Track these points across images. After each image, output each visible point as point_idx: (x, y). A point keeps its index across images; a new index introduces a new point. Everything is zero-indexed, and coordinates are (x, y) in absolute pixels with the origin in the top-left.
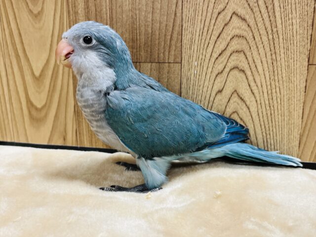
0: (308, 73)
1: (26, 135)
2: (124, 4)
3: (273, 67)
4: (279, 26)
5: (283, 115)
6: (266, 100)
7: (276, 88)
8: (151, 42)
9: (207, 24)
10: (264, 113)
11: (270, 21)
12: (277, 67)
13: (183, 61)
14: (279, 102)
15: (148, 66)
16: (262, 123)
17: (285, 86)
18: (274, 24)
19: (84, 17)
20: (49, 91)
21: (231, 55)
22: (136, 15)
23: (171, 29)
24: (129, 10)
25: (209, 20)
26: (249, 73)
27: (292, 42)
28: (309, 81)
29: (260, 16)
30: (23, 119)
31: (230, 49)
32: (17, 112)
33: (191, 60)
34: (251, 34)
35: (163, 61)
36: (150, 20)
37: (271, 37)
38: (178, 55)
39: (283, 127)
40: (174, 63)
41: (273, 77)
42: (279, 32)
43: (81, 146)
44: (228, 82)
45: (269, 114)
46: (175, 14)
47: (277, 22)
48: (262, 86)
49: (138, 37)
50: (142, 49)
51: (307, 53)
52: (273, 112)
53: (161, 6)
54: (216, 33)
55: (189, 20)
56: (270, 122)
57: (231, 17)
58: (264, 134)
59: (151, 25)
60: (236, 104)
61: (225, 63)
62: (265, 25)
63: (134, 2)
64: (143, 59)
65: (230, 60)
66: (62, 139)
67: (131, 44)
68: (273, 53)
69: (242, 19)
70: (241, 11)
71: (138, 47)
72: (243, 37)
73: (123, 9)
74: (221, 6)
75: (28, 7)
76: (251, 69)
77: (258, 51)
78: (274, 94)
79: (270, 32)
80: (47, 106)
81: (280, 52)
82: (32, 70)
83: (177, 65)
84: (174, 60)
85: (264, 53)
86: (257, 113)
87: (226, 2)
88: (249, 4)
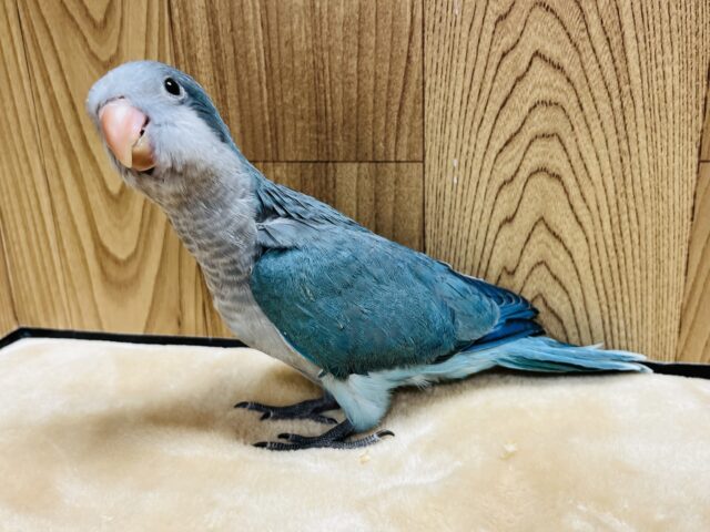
0: (698, 179)
1: (97, 315)
2: (296, 39)
3: (623, 167)
4: (636, 80)
5: (644, 268)
6: (607, 237)
7: (628, 212)
8: (358, 117)
9: (477, 78)
10: (605, 265)
11: (616, 69)
12: (631, 167)
13: (427, 158)
14: (637, 242)
15: (351, 169)
16: (600, 286)
17: (649, 208)
18: (624, 75)
19: (211, 67)
20: (142, 225)
21: (530, 143)
22: (322, 60)
23: (400, 90)
24: (308, 51)
25: (482, 69)
26: (570, 181)
27: (663, 113)
28: (699, 196)
29: (593, 58)
30: (90, 282)
31: (529, 132)
32: (76, 270)
33: (445, 155)
34: (573, 99)
35: (384, 159)
36: (353, 71)
37: (617, 103)
38: (417, 145)
39: (644, 293)
40: (407, 162)
41: (622, 189)
42: (635, 93)
43: (216, 337)
44: (525, 200)
45: (615, 267)
46: (409, 58)
47: (631, 72)
48: (598, 208)
49: (329, 108)
50: (339, 134)
51: (696, 137)
52: (622, 261)
53: (376, 41)
54: (498, 98)
55: (440, 71)
56: (617, 281)
57: (530, 63)
58: (605, 308)
59: (356, 82)
60: (542, 246)
61: (517, 161)
62: (604, 78)
63: (318, 34)
64: (341, 153)
65: (529, 155)
66: (174, 323)
67: (313, 123)
68: (622, 138)
69: (554, 66)
70: (552, 50)
71: (330, 129)
72: (556, 104)
73: (295, 49)
74: (508, 40)
75: (88, 46)
76: (574, 172)
77: (590, 133)
78: (625, 225)
79: (615, 93)
80: (139, 255)
81: (637, 135)
82: (103, 181)
83: (415, 165)
84: (408, 156)
85: (603, 137)
86: (588, 265)
87: (519, 29)
88: (568, 34)
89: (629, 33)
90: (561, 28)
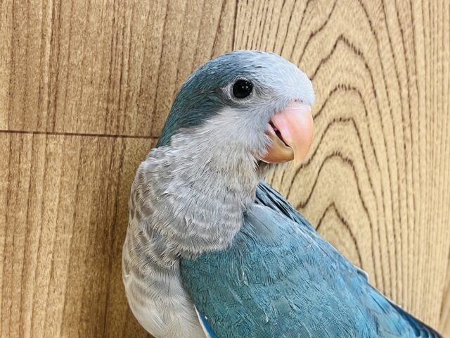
3: (405, 153)
4: (421, 72)
5: (416, 253)
6: (388, 223)
7: (407, 198)
8: (157, 87)
10: (384, 251)
11: (406, 60)
12: (412, 154)
14: (412, 227)
16: (379, 273)
18: (412, 66)
21: (328, 127)
22: (124, 18)
25: (291, 47)
26: (360, 165)
27: (440, 105)
29: (388, 47)
31: (328, 115)
34: (369, 85)
36: (158, 34)
37: (405, 92)
39: (415, 278)
41: (404, 175)
42: (420, 84)
44: (319, 185)
45: (392, 253)
46: (220, 27)
47: (418, 63)
48: (383, 193)
49: (125, 74)
50: (134, 104)
52: (399, 247)
53: (187, 5)
55: (250, 44)
57: (335, 46)
59: (160, 48)
60: (331, 232)
61: (315, 144)
62: (396, 67)
64: (134, 127)
67: (104, 90)
68: (406, 125)
69: (355, 51)
70: (355, 36)
71: (124, 98)
72: (354, 89)
74: (317, 21)
76: (364, 158)
77: (381, 119)
78: (404, 210)
79: (404, 82)
81: (419, 123)
85: (391, 124)
86: (370, 252)
87: (328, 11)
88: (370, 22)
89: (419, 27)
90: (364, 15)
